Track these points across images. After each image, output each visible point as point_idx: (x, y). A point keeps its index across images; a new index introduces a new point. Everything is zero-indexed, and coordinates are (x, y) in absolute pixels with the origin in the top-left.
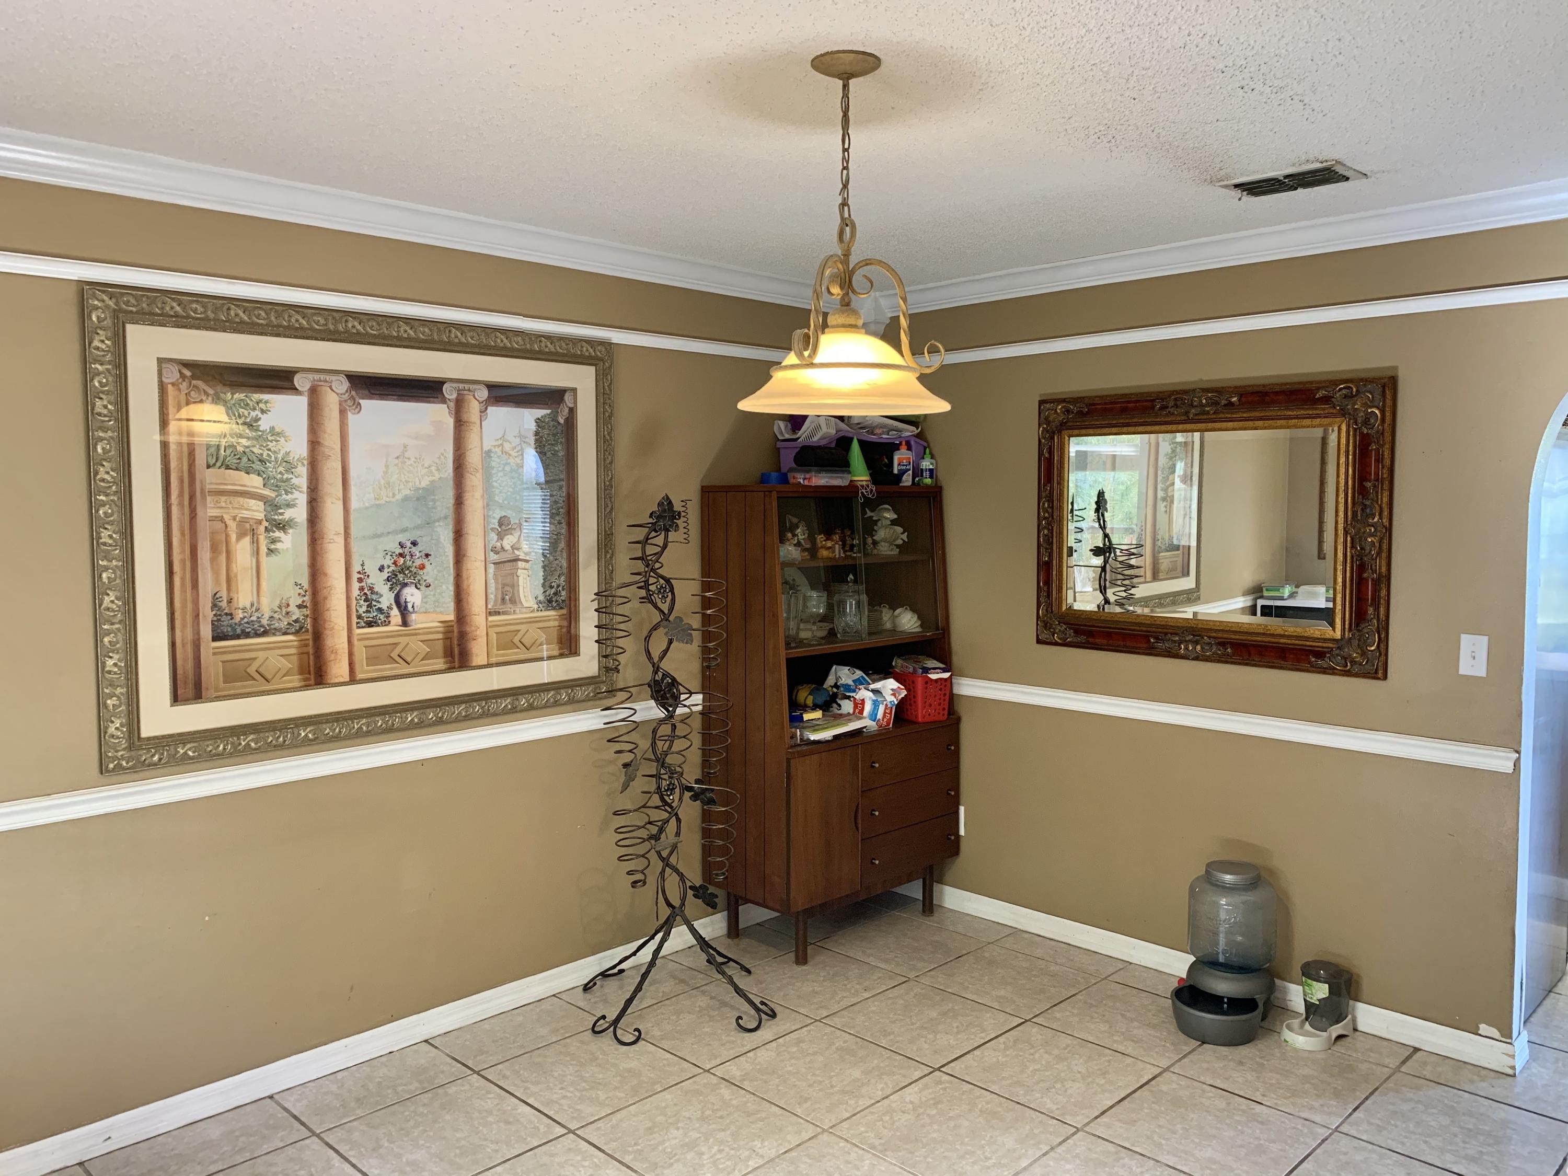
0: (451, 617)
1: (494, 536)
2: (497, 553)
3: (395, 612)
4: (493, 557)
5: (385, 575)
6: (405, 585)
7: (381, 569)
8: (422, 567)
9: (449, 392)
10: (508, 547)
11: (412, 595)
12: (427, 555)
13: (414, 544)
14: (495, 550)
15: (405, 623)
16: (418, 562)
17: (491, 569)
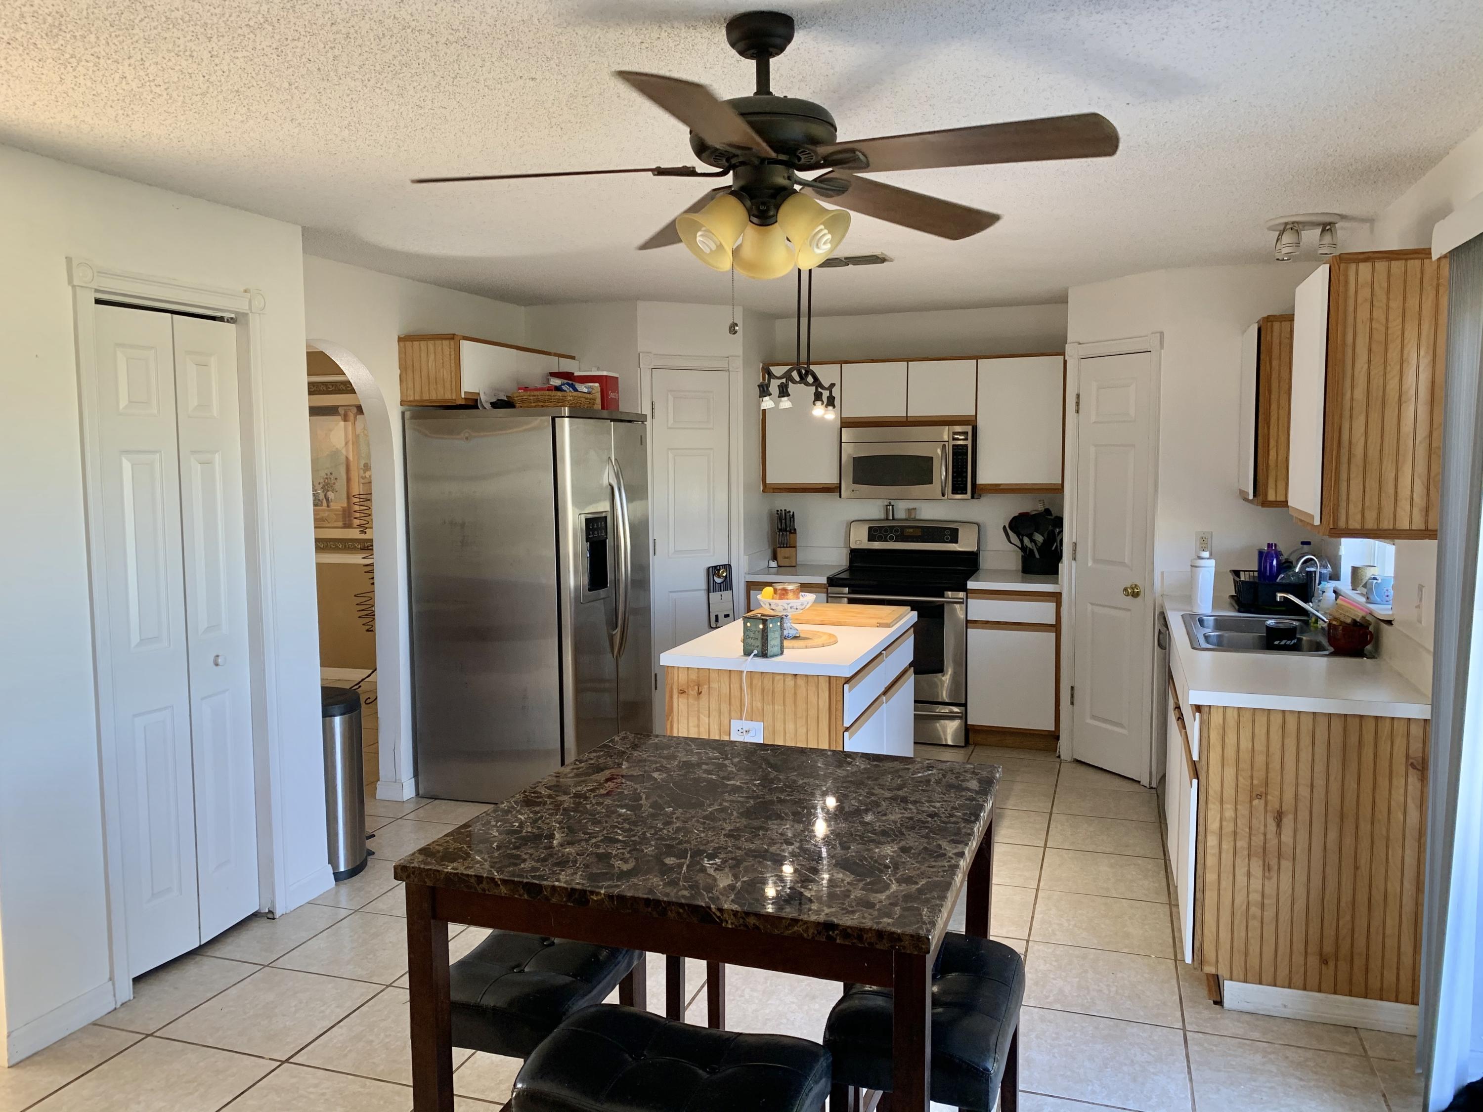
0: (345, 505)
1: (362, 472)
2: (363, 479)
3: (324, 501)
4: (363, 481)
5: (321, 486)
6: (328, 491)
7: (319, 484)
8: (334, 484)
9: (341, 411)
10: (368, 476)
11: (331, 495)
12: (336, 479)
13: (331, 474)
14: (363, 478)
15: (328, 506)
16: (333, 482)
17: (361, 485)
